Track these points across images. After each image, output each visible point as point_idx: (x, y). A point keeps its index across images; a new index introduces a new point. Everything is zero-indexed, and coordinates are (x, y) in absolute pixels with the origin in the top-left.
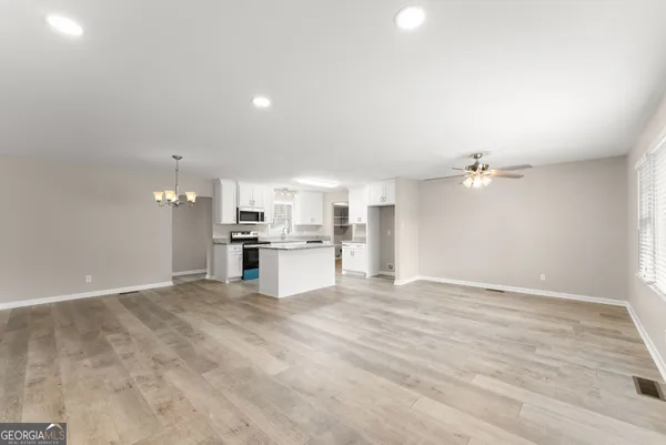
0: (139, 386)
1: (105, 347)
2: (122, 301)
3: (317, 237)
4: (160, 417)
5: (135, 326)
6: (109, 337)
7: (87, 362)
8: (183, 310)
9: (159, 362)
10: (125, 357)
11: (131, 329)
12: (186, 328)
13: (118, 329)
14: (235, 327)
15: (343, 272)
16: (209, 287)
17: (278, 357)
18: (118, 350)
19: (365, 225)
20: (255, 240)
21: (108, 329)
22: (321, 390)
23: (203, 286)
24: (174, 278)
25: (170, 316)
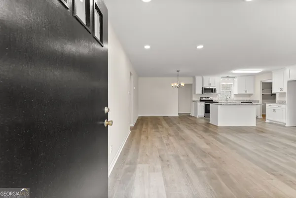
0: (163, 138)
1: (158, 128)
2: (164, 118)
3: (250, 100)
4: (166, 146)
5: (165, 125)
6: (159, 126)
7: (154, 130)
8: (179, 123)
9: (169, 134)
10: (162, 131)
11: (164, 125)
12: (179, 129)
13: (162, 125)
14: (195, 132)
15: (267, 121)
16: (191, 118)
17: (207, 144)
18: (160, 129)
19: (285, 93)
20: (211, 101)
21: (159, 124)
22: (220, 158)
23: (189, 118)
24: (179, 114)
25: (175, 124)
